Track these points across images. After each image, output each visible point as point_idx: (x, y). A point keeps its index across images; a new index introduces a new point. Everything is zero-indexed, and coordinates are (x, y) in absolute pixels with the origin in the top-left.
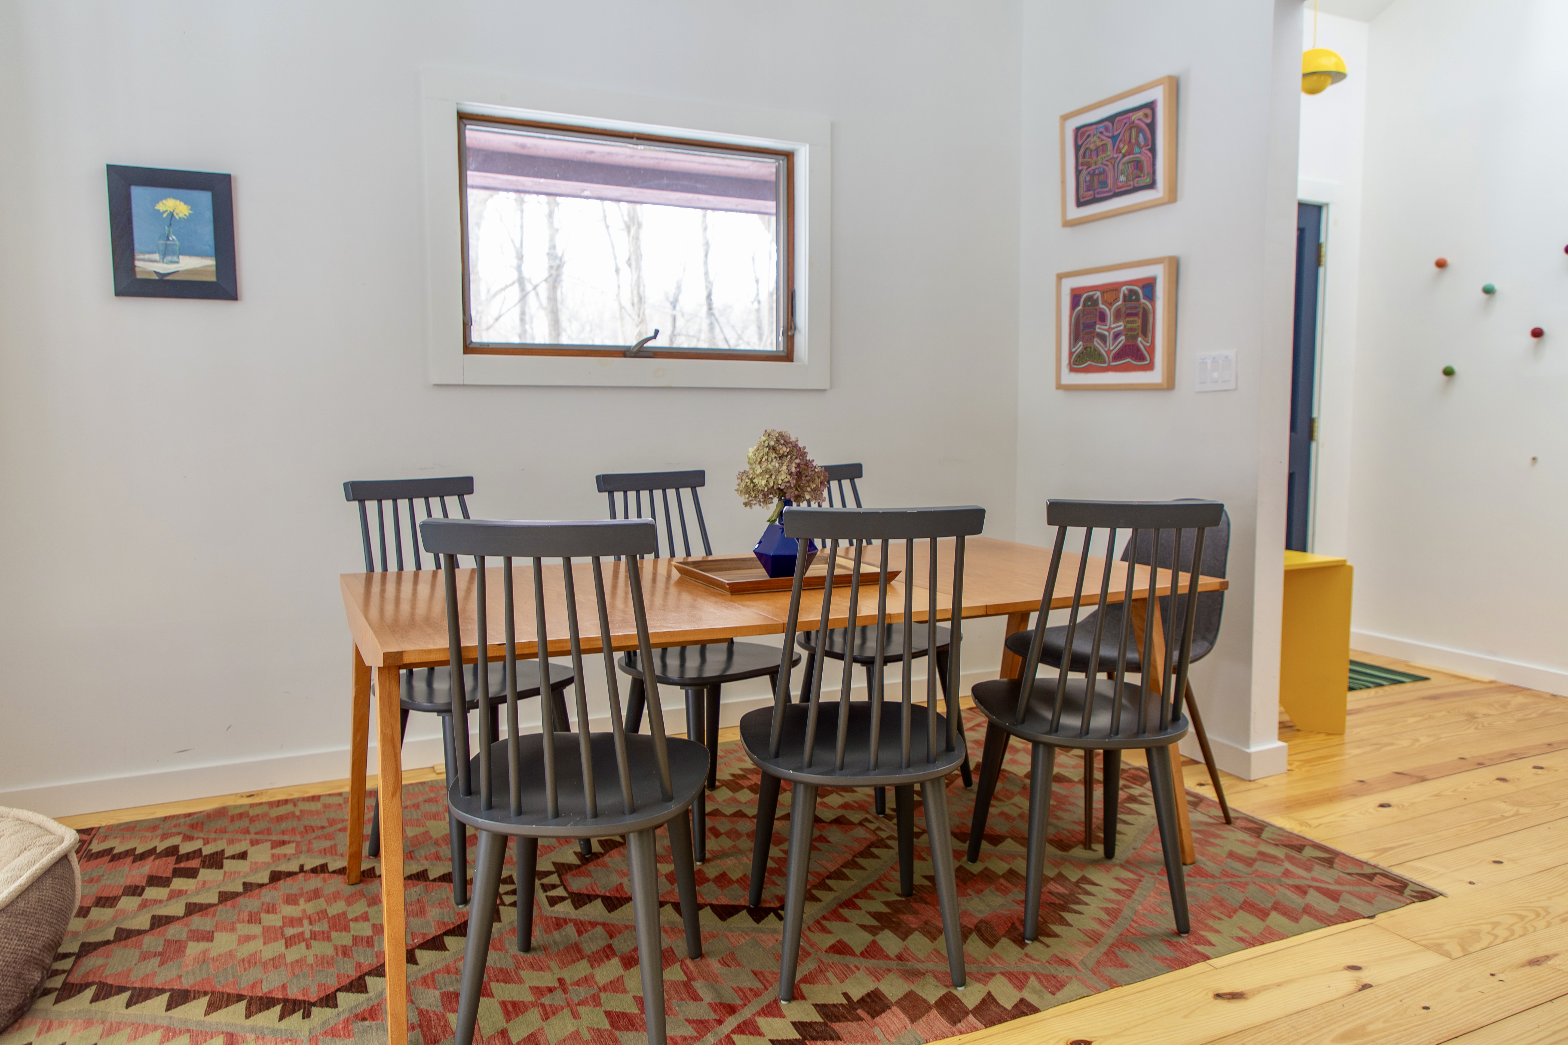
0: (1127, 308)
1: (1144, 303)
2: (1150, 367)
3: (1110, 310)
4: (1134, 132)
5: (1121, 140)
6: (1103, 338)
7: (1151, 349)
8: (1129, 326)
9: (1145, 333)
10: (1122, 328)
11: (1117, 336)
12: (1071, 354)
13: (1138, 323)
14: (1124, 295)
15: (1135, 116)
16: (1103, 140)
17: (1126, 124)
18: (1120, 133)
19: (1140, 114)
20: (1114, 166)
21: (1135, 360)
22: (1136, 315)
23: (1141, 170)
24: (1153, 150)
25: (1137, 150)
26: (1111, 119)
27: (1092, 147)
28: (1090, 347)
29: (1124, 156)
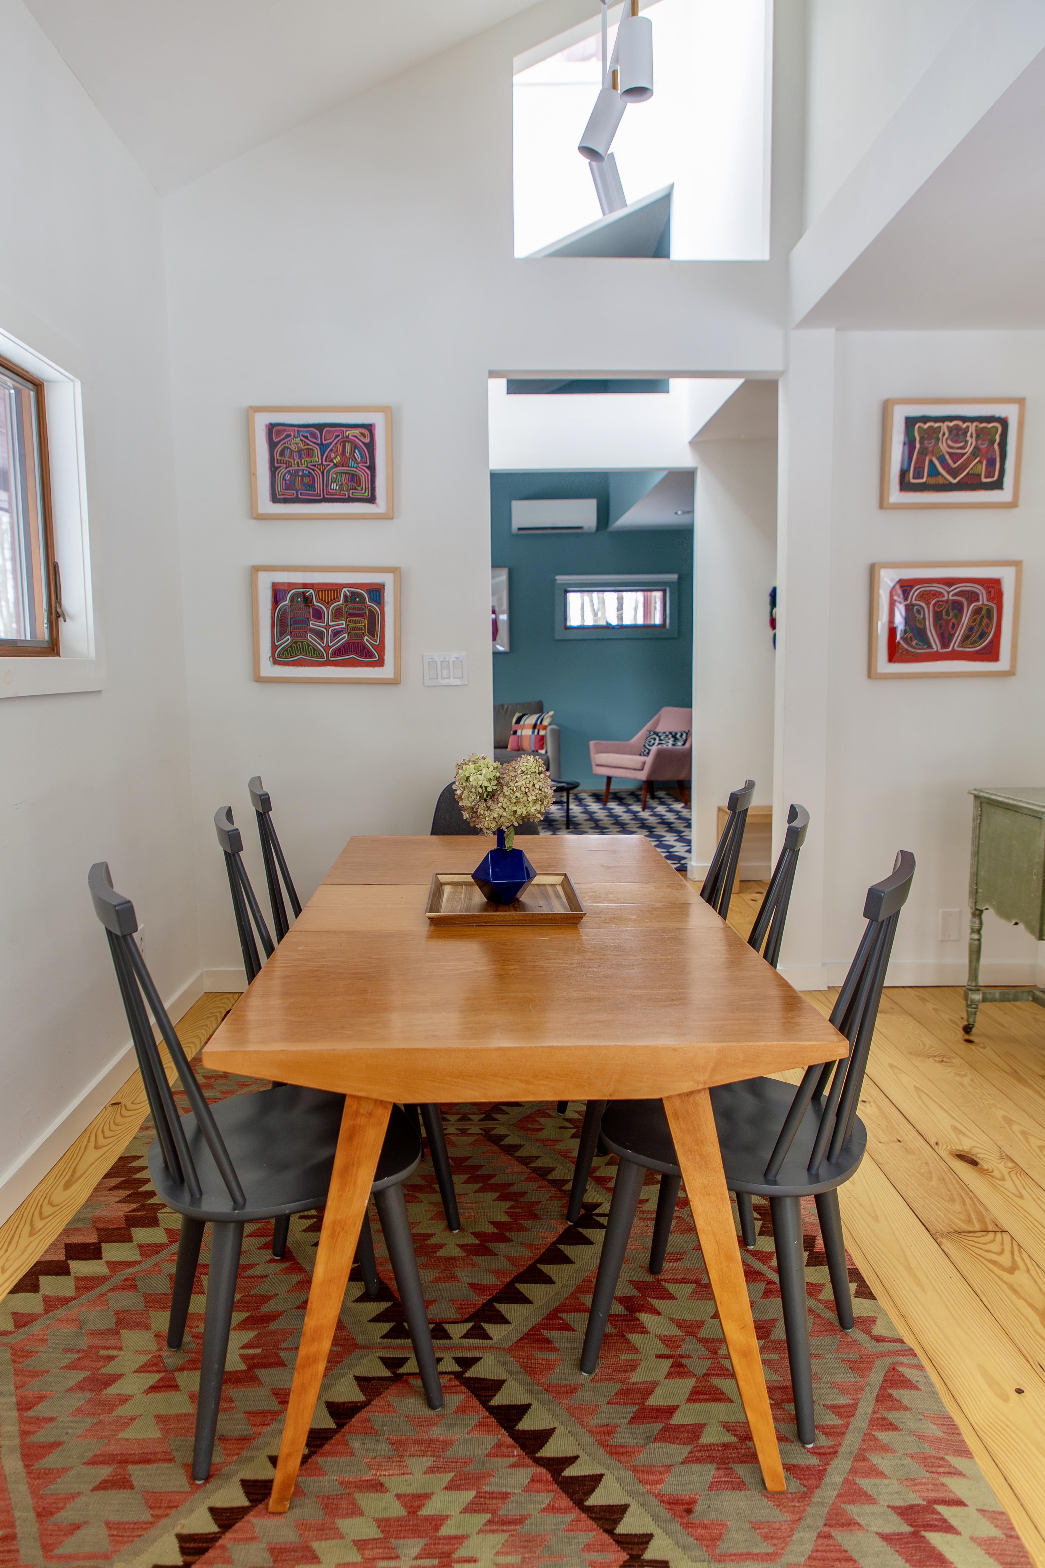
0: (349, 609)
1: (370, 606)
2: (380, 663)
3: (328, 609)
4: (348, 447)
5: (332, 450)
6: (320, 635)
7: (381, 648)
8: (352, 625)
9: (372, 632)
10: (344, 626)
11: (336, 634)
12: (274, 647)
13: (364, 623)
14: (345, 596)
15: (349, 432)
16: (308, 445)
17: (337, 436)
18: (331, 443)
19: (356, 432)
20: (323, 473)
21: (361, 656)
22: (362, 615)
23: (359, 483)
24: (372, 468)
25: (352, 463)
26: (320, 427)
27: (293, 447)
28: (302, 643)
29: (336, 466)
